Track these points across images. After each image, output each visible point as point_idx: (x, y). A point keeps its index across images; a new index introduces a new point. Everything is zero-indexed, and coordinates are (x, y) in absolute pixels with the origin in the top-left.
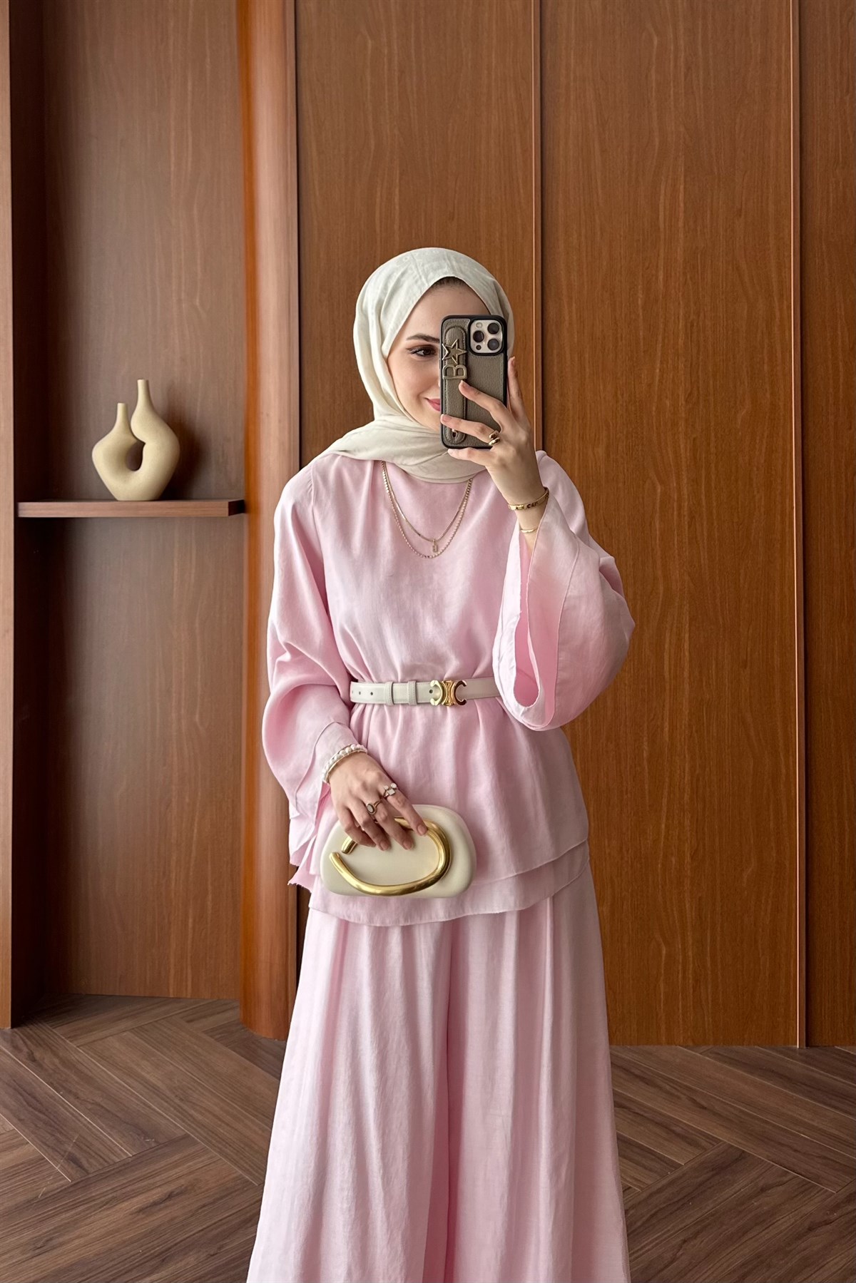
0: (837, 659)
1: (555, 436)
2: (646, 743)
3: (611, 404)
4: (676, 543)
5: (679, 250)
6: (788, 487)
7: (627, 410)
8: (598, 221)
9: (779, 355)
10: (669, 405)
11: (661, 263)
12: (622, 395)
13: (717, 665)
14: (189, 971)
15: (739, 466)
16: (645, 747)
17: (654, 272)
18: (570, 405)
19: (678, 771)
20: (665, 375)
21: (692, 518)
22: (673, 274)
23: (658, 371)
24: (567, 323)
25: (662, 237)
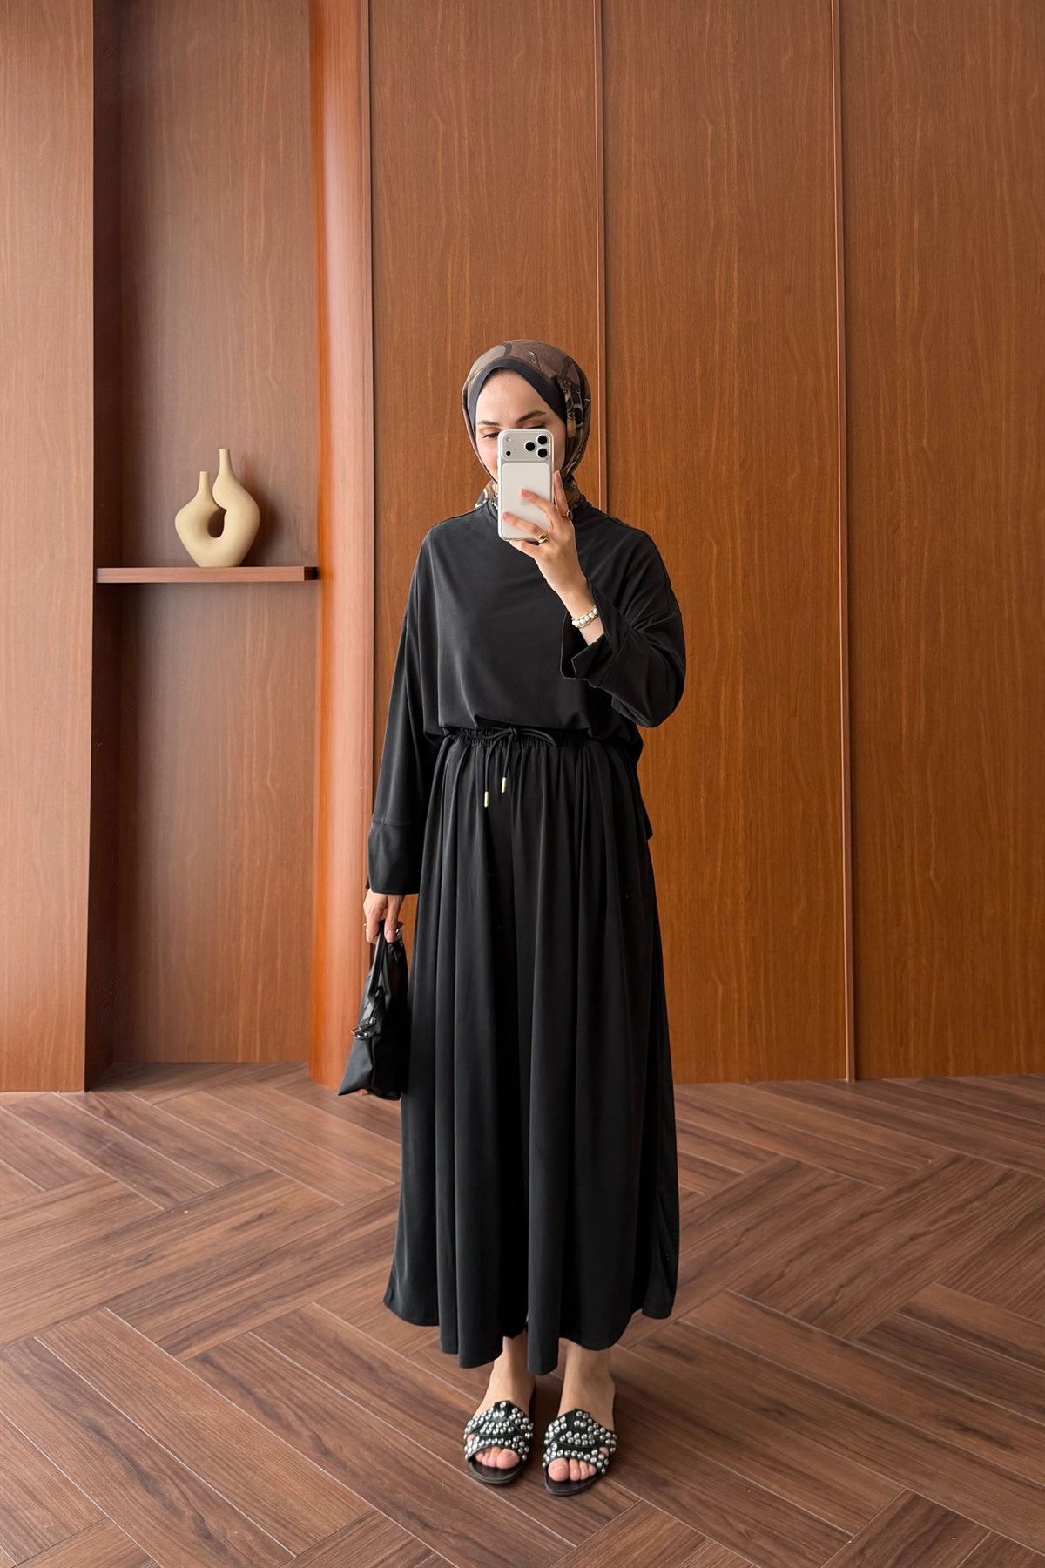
0: (879, 706)
1: (619, 500)
2: (702, 790)
3: (671, 470)
4: (731, 600)
5: (734, 324)
7: (686, 475)
8: (658, 297)
9: (827, 423)
10: (724, 470)
11: (718, 336)
12: (682, 462)
13: (769, 714)
14: (258, 1035)
15: (789, 526)
16: (703, 794)
17: (711, 345)
18: (633, 471)
19: (733, 817)
20: (721, 443)
21: (746, 576)
22: (728, 347)
23: (714, 439)
24: (629, 393)
25: (718, 312)
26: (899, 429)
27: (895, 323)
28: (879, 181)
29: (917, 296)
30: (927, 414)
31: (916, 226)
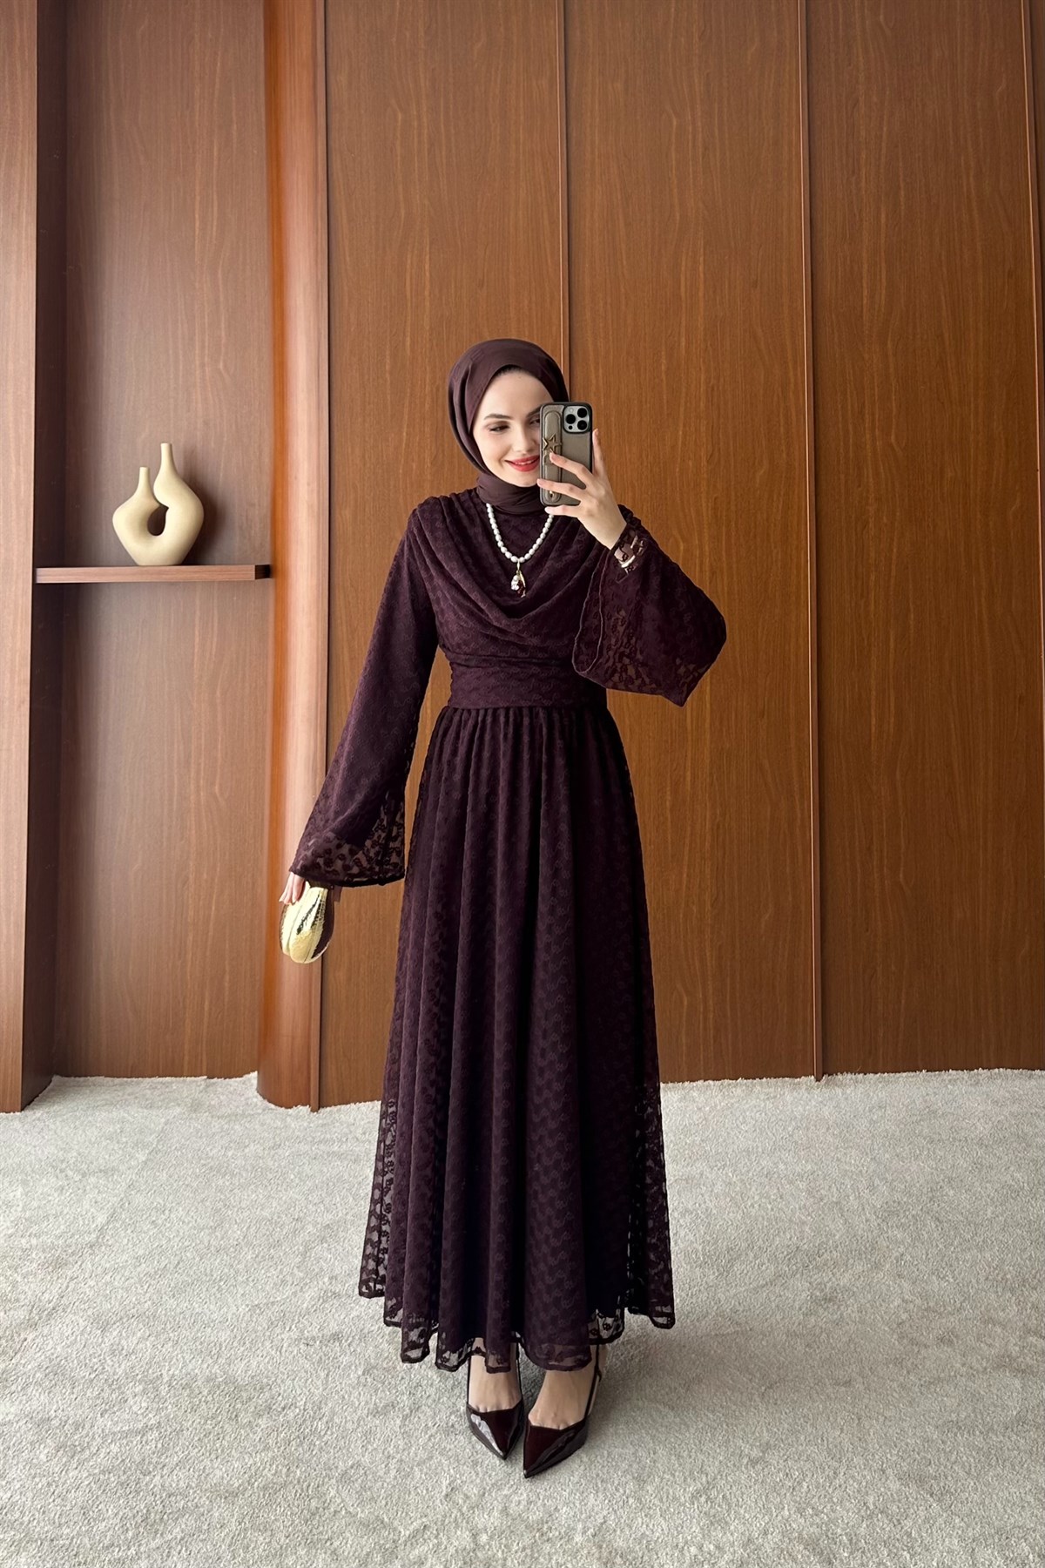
0: (848, 706)
2: (669, 793)
3: (636, 466)
5: (699, 318)
6: (803, 542)
7: (651, 471)
8: (623, 290)
9: (794, 418)
10: (691, 463)
11: (683, 330)
12: (647, 457)
13: (736, 715)
15: (758, 523)
16: (668, 797)
17: (676, 339)
19: (700, 820)
20: (688, 438)
21: (713, 573)
22: (694, 341)
23: (681, 433)
25: (684, 305)
26: (867, 425)
27: (862, 317)
28: (845, 172)
29: (884, 292)
30: (894, 409)
31: (883, 220)
